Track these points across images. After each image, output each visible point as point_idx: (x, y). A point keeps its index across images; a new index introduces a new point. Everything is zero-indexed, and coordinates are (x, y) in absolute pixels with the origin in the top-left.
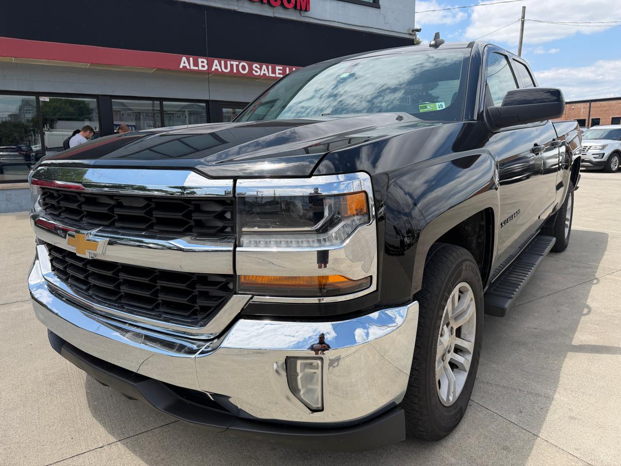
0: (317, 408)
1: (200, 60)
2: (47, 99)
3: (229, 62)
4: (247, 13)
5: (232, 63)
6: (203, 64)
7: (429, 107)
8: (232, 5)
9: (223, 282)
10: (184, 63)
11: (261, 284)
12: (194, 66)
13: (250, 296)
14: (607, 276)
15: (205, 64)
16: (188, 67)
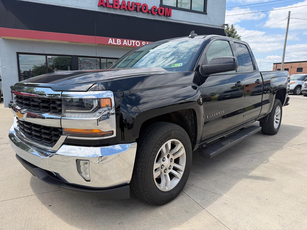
0: (88, 180)
1: (118, 40)
2: (50, 57)
3: (131, 41)
4: (141, 18)
5: (132, 41)
6: (119, 42)
7: (176, 65)
8: (135, 14)
9: (60, 131)
10: (110, 41)
11: (73, 132)
12: (115, 43)
13: (67, 136)
14: (288, 147)
15: (120, 42)
16: (112, 43)
